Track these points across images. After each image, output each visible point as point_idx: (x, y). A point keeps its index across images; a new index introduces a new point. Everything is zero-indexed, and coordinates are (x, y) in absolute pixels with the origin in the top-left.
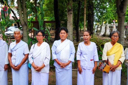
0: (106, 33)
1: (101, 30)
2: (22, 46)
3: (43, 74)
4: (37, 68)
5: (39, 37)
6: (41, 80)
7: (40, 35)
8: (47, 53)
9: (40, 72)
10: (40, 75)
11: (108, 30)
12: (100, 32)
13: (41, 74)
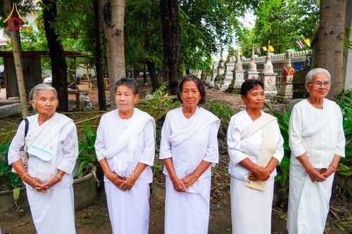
0: (236, 84)
1: (224, 75)
11: (240, 74)
12: (223, 79)
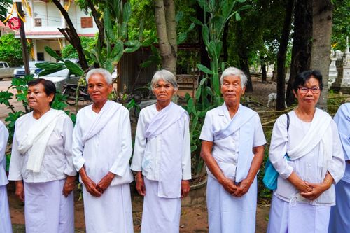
2: (248, 121)
3: (322, 206)
4: (310, 189)
5: (310, 93)
6: (317, 227)
7: (313, 88)
8: (336, 144)
9: (314, 203)
10: (313, 212)
13: (317, 208)
